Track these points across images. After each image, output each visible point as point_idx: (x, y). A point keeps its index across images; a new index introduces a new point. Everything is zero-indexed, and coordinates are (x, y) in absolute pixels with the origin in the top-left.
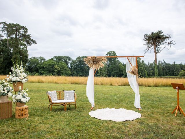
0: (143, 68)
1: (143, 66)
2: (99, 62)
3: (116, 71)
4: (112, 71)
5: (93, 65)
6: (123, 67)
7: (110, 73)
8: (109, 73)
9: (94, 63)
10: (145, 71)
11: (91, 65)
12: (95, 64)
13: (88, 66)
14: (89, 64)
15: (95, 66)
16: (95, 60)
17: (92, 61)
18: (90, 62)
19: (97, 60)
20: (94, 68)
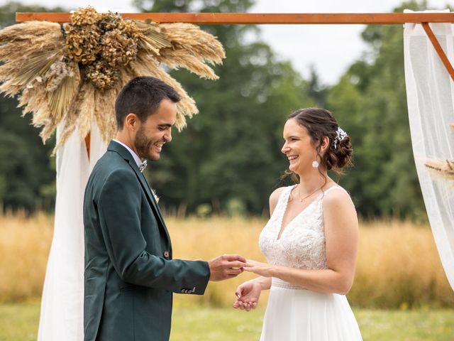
3: (238, 155)
4: (202, 154)
5: (78, 99)
7: (179, 170)
9: (85, 81)
11: (52, 108)
12: (102, 91)
13: (26, 108)
14: (32, 87)
15: (98, 118)
16: (93, 52)
17: (66, 61)
18: (48, 75)
19: (118, 51)
20: (85, 134)
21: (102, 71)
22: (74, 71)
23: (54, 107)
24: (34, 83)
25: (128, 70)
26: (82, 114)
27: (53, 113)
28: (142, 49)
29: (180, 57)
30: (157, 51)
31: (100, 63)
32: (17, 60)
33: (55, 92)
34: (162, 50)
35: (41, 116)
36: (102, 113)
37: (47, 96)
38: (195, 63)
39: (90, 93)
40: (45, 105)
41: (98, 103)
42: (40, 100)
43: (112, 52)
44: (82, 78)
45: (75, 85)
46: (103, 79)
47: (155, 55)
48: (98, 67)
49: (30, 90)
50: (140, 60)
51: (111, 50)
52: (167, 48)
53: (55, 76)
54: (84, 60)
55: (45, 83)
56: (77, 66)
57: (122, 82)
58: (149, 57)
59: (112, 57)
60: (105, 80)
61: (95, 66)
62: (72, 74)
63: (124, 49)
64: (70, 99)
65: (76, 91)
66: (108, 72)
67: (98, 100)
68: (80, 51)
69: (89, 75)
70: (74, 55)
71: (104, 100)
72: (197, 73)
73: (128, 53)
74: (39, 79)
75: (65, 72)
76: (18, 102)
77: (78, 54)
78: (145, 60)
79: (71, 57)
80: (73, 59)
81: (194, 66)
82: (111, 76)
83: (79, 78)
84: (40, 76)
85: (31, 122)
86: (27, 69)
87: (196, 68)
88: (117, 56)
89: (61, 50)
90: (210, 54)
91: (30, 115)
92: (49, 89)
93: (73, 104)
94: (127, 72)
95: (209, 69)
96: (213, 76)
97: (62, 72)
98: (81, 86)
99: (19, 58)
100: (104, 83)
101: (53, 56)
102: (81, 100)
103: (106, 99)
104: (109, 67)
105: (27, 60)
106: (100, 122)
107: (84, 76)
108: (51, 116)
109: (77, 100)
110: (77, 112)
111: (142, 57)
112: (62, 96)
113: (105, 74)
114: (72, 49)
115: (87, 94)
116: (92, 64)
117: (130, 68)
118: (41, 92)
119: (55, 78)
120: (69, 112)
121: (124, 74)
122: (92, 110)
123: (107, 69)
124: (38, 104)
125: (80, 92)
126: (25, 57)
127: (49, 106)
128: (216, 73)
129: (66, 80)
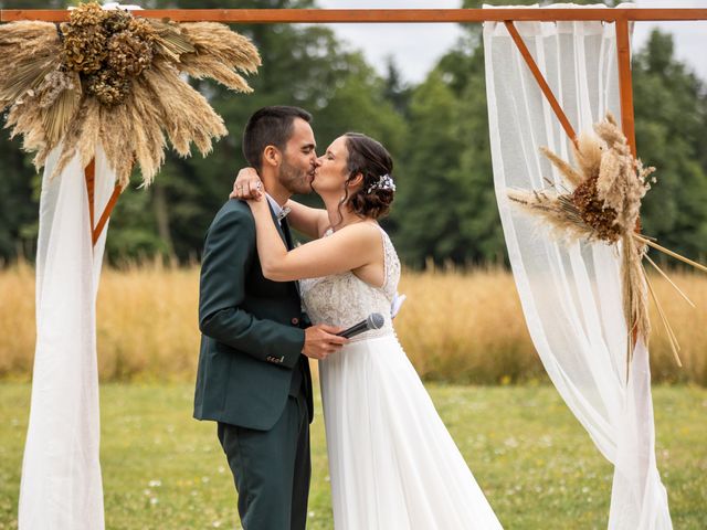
0: (670, 138)
1: (670, 108)
2: (156, 82)
5: (80, 117)
6: (391, 118)
8: (186, 210)
9: (88, 94)
10: (686, 176)
11: (47, 128)
12: (108, 107)
13: (15, 129)
14: (21, 102)
15: (103, 142)
16: (98, 59)
17: (63, 70)
18: (41, 88)
19: (129, 57)
20: (88, 161)
21: (108, 82)
22: (74, 82)
23: (50, 127)
24: (23, 98)
25: (141, 80)
26: (83, 136)
27: (49, 136)
28: (158, 54)
29: (205, 64)
30: (177, 57)
31: (106, 72)
32: (4, 69)
33: (50, 109)
34: (183, 56)
35: (34, 139)
36: (109, 134)
37: (40, 115)
38: (224, 72)
39: (93, 109)
40: (38, 125)
41: (104, 122)
42: (32, 119)
43: (121, 59)
44: (83, 91)
45: (75, 99)
46: (109, 92)
47: (174, 62)
48: (104, 77)
49: (19, 106)
50: (155, 68)
51: (119, 56)
52: (189, 53)
53: (51, 89)
54: (86, 69)
55: (38, 98)
56: (77, 76)
57: (133, 95)
58: (168, 64)
60: (113, 94)
61: (99, 76)
62: (71, 87)
63: (136, 55)
64: (70, 117)
65: (77, 108)
66: (117, 83)
67: (104, 119)
68: (82, 57)
69: (92, 88)
70: (74, 62)
71: (111, 118)
72: (227, 85)
73: (140, 60)
74: (31, 93)
75: (63, 83)
76: (5, 122)
77: (79, 61)
78: (161, 68)
79: (71, 66)
80: (72, 68)
81: (222, 75)
82: (120, 88)
83: (80, 91)
84: (32, 88)
85: (22, 145)
86: (16, 81)
87: (226, 78)
88: (127, 64)
89: (58, 57)
90: (242, 60)
91: (20, 138)
92: (43, 105)
93: (73, 123)
94: (140, 83)
95: (241, 79)
96: (246, 87)
97: (59, 84)
98: (82, 101)
99: (6, 66)
100: (111, 97)
101: (47, 63)
102: (84, 118)
103: (114, 117)
104: (117, 77)
105: (15, 69)
106: (107, 145)
107: (86, 89)
108: (46, 138)
109: (78, 118)
110: (78, 133)
111: (159, 65)
112: (60, 113)
113: (113, 85)
114: (71, 56)
115: (90, 111)
116: (96, 73)
117: (144, 78)
118: (33, 108)
119: (51, 91)
120: (68, 134)
121: (136, 85)
122: (97, 131)
123: (115, 80)
124: (30, 123)
125: (81, 108)
126: (13, 65)
127: (43, 126)
128: (251, 85)
129: (64, 93)
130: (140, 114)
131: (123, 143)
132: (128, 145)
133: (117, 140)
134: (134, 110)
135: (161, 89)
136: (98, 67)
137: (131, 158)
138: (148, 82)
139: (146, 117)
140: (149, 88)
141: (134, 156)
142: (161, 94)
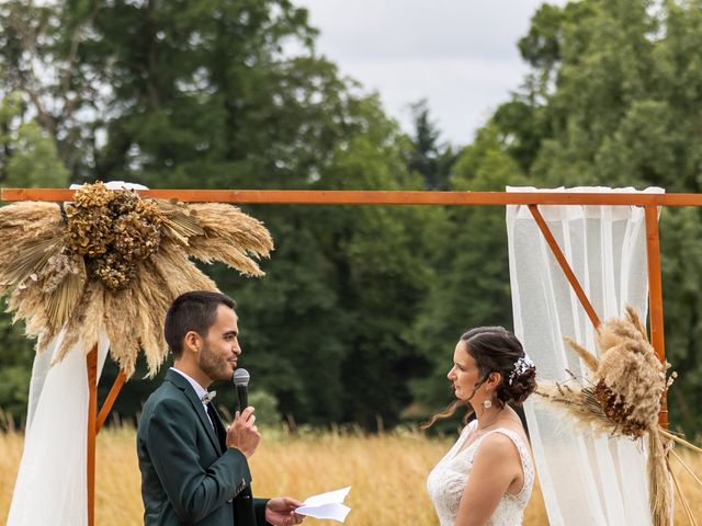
2: (164, 266)
5: (83, 302)
9: (93, 278)
11: (50, 315)
12: (113, 292)
13: (17, 314)
14: (24, 287)
15: (107, 327)
16: (104, 242)
17: (67, 253)
18: (45, 272)
19: (136, 240)
20: (90, 347)
21: (113, 266)
22: (78, 266)
23: (53, 313)
24: (26, 282)
25: (148, 264)
26: (87, 321)
27: (52, 321)
28: (166, 237)
29: (215, 247)
30: (185, 240)
31: (112, 256)
32: (5, 252)
33: (54, 293)
34: (191, 239)
35: (37, 324)
36: (114, 320)
37: (43, 299)
38: (234, 256)
39: (97, 294)
40: (40, 310)
41: (108, 307)
42: (34, 304)
43: (128, 243)
44: (87, 274)
45: (79, 284)
46: (115, 276)
47: (183, 245)
48: (110, 261)
49: (22, 291)
50: (163, 251)
51: (126, 240)
52: (198, 236)
53: (55, 273)
54: (91, 252)
55: (41, 282)
56: (82, 259)
57: (139, 280)
58: (176, 247)
59: (127, 248)
60: (119, 278)
61: (105, 260)
62: (76, 271)
63: (144, 239)
64: (74, 303)
65: (81, 291)
66: (123, 267)
67: (108, 304)
68: (87, 241)
69: (98, 272)
70: (78, 245)
71: (116, 304)
72: (237, 268)
73: (148, 243)
74: (34, 277)
75: (68, 267)
76: (6, 306)
77: (84, 245)
78: (169, 251)
79: (75, 249)
80: (77, 251)
81: (233, 260)
82: (126, 273)
83: (85, 276)
84: (35, 272)
85: (24, 332)
86: (18, 264)
87: (236, 262)
88: (134, 248)
89: (62, 240)
90: (254, 244)
91: (22, 323)
92: (46, 289)
93: (76, 308)
94: (146, 267)
95: (253, 263)
96: (258, 271)
97: (63, 268)
98: (86, 286)
99: (8, 249)
100: (117, 282)
101: (51, 247)
102: (87, 303)
103: (119, 302)
104: (123, 261)
105: (18, 252)
106: (111, 331)
107: (91, 272)
108: (48, 323)
109: (81, 303)
110: (81, 319)
111: (166, 248)
112: (64, 297)
113: (119, 270)
114: (76, 239)
115: (94, 295)
116: (101, 257)
117: (151, 262)
118: (35, 292)
119: (54, 275)
120: (70, 319)
121: (143, 269)
122: (101, 316)
123: (121, 264)
124: (32, 309)
125: (85, 292)
126: (15, 248)
127: (46, 311)
128: (262, 269)
129: (68, 277)
130: (147, 299)
131: (128, 329)
132: (133, 331)
133: (123, 327)
134: (140, 296)
135: (169, 273)
136: (103, 251)
137: (136, 345)
138: (155, 266)
139: (153, 302)
140: (156, 272)
141: (140, 343)
142: (168, 279)
